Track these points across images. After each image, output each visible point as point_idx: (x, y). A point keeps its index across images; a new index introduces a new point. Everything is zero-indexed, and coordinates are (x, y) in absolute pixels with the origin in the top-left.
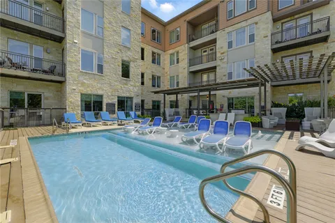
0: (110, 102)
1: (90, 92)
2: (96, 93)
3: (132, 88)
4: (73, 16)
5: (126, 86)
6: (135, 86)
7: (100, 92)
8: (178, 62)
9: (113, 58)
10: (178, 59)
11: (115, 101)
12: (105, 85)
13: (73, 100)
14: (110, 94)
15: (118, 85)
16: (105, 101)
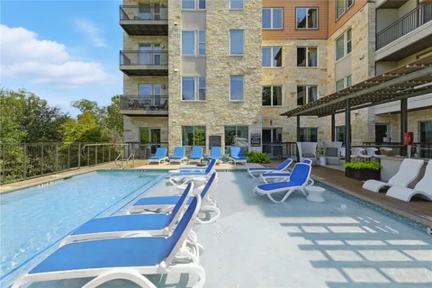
0: (214, 134)
1: (191, 124)
2: (197, 124)
3: (246, 112)
4: (174, 44)
5: (237, 111)
6: (251, 110)
7: (202, 123)
8: (349, 51)
9: (218, 76)
10: (349, 45)
11: (222, 132)
12: (208, 114)
13: (175, 134)
14: (214, 124)
15: (226, 111)
16: (208, 133)
